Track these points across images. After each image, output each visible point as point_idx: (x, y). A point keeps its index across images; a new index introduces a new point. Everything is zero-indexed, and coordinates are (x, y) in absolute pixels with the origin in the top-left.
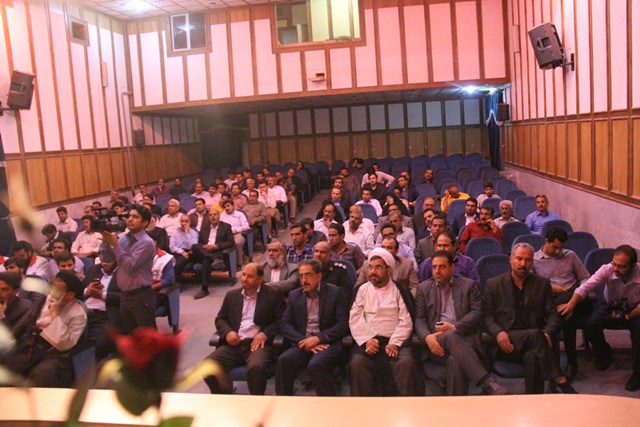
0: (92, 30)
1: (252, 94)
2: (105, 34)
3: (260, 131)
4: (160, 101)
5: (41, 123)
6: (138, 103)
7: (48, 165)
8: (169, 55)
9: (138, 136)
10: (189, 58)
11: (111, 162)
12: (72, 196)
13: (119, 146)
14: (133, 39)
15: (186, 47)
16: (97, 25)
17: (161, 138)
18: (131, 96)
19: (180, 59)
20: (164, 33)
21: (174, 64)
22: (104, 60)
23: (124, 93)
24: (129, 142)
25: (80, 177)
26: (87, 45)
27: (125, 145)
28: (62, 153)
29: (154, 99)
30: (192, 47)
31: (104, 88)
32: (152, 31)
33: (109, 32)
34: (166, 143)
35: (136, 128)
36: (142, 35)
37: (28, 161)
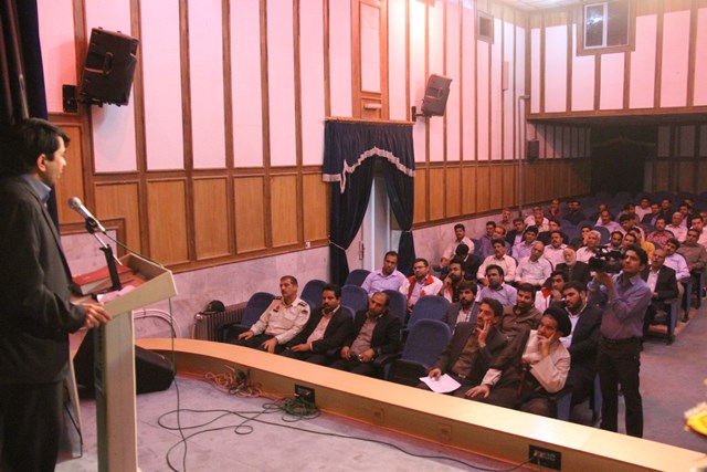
0: (497, 24)
1: (684, 104)
2: (509, 27)
3: (672, 149)
4: (563, 109)
5: (445, 129)
6: (535, 109)
7: (448, 175)
8: (578, 54)
9: (532, 147)
10: (604, 57)
11: (503, 176)
12: (465, 213)
13: (511, 158)
14: (536, 33)
15: (601, 44)
16: (502, 19)
17: (552, 150)
18: (528, 101)
19: (592, 58)
20: (574, 26)
21: (584, 64)
22: (505, 59)
23: (521, 97)
24: (521, 154)
25: (473, 190)
26: (491, 42)
27: (517, 158)
28: (459, 164)
29: (556, 105)
30: (608, 44)
31: (503, 91)
32: (559, 24)
33: (512, 26)
34: (557, 156)
35: (529, 139)
36: (548, 30)
37: (432, 171)
